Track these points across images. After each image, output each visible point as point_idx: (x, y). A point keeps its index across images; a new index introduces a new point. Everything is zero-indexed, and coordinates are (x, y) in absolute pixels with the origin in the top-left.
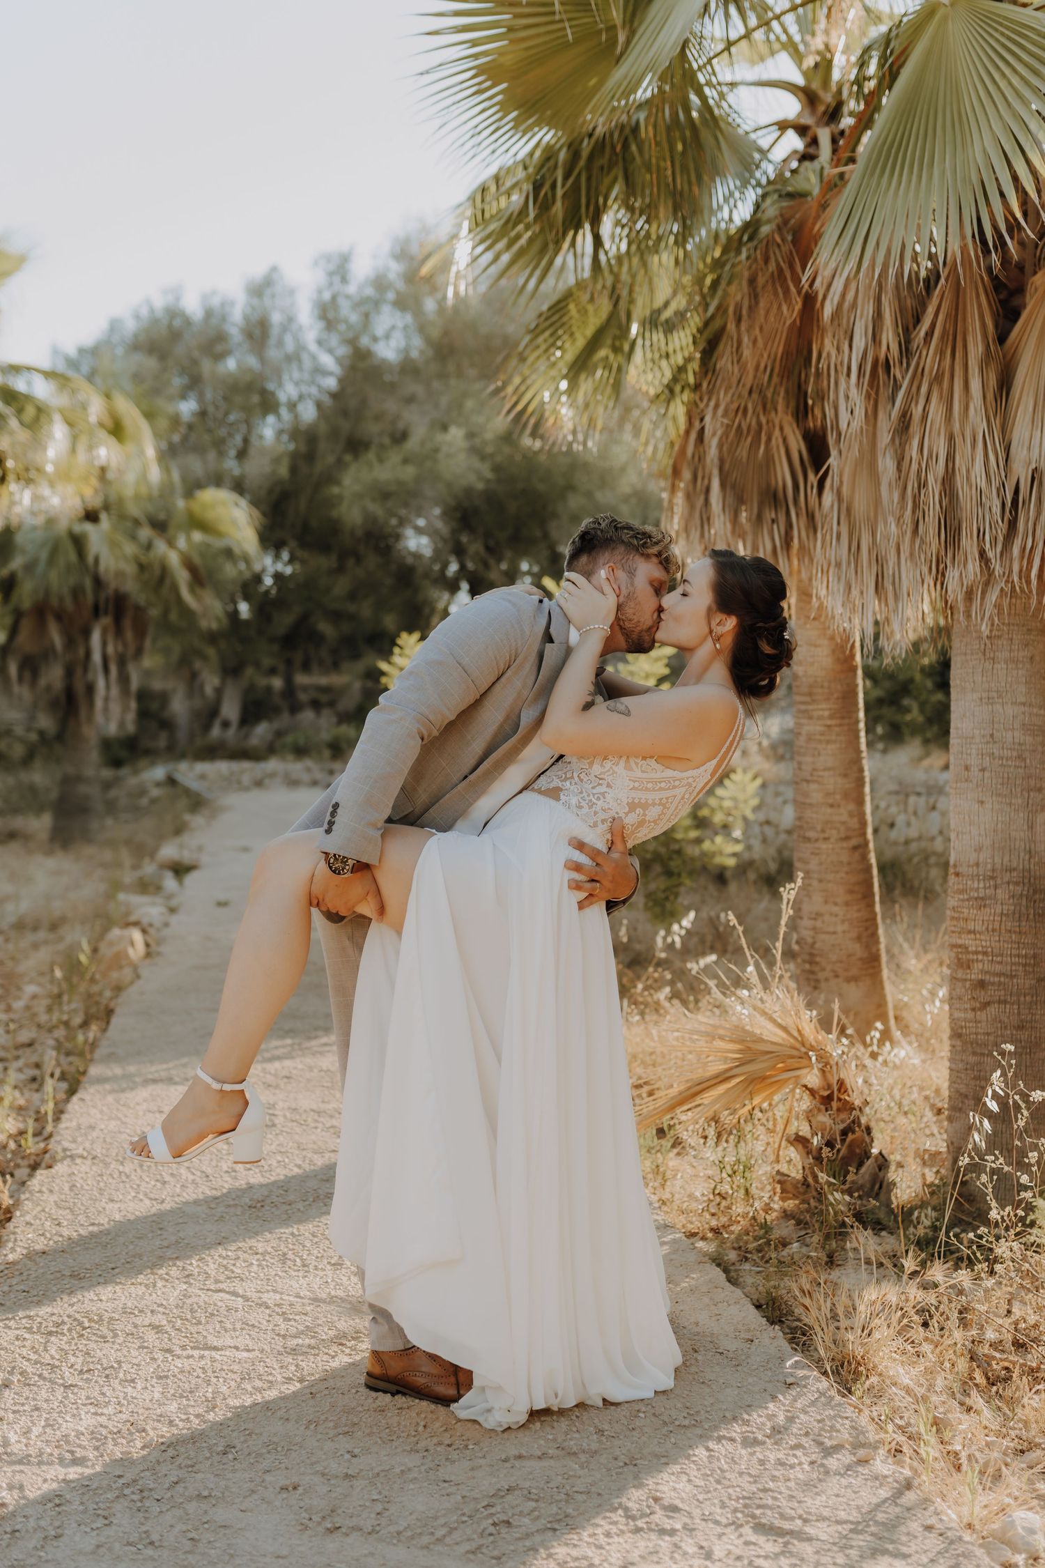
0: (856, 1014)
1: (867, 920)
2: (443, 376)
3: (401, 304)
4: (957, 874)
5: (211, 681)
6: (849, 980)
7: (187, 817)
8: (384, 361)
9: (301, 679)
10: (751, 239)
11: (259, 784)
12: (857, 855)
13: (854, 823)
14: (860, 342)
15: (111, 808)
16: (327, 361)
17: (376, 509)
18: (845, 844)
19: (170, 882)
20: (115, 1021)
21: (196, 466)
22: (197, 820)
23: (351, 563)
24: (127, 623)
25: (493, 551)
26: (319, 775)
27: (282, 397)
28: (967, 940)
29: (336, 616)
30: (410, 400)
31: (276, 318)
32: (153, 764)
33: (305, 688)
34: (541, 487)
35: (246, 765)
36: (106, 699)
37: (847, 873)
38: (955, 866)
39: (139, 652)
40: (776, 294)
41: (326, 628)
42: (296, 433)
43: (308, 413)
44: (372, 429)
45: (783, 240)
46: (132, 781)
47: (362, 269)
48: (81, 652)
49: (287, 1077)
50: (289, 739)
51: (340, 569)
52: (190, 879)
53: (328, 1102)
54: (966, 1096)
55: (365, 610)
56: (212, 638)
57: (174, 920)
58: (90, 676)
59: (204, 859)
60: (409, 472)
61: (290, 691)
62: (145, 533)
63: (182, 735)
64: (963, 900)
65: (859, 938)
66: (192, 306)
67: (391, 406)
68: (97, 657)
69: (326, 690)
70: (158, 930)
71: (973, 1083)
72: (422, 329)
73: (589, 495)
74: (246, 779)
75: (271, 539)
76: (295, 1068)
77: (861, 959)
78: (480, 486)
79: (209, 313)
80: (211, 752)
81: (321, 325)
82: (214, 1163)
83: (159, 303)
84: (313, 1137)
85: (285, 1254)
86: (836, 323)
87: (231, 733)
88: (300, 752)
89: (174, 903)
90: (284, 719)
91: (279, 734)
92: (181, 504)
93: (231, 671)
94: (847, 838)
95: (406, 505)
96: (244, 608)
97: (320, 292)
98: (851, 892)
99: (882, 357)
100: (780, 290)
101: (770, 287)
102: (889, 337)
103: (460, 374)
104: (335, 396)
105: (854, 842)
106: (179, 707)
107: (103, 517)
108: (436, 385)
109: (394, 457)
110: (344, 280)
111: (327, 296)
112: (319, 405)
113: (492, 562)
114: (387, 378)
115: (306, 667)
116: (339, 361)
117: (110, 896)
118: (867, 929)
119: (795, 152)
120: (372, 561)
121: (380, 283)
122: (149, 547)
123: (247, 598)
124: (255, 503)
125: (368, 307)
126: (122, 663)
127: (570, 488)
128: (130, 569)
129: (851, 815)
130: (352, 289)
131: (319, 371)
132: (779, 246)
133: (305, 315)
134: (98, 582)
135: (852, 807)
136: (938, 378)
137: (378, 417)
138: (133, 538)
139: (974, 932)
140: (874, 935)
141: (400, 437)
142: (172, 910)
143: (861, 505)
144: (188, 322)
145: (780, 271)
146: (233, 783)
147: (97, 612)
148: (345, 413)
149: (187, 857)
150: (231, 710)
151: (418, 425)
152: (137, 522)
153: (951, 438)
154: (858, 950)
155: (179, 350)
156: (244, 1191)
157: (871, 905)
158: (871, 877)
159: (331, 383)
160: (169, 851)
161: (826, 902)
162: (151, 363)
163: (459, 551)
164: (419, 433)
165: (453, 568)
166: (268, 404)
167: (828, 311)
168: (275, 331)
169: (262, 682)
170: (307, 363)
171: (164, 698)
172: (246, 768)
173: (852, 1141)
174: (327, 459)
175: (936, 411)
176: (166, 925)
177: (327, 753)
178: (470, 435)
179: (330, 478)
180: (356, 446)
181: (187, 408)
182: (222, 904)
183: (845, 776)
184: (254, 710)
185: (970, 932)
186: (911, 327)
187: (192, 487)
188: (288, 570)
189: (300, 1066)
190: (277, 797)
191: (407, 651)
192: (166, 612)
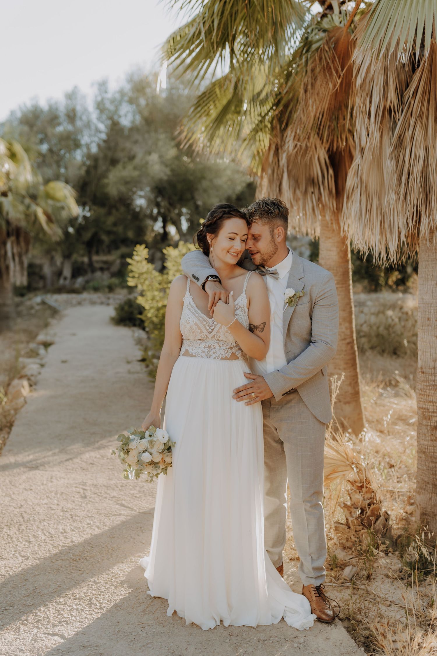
0: (349, 418)
1: (354, 376)
2: (148, 132)
3: (131, 101)
4: (423, 372)
5: (59, 259)
6: (345, 403)
7: (50, 320)
8: (125, 126)
9: (95, 258)
10: (307, 51)
11: (79, 303)
12: (349, 347)
13: (348, 332)
14: (376, 99)
15: (19, 314)
16: (102, 127)
17: (123, 189)
18: (344, 342)
19: (42, 351)
20: (14, 429)
21: (49, 172)
22: (53, 322)
23: (114, 211)
24: (22, 239)
25: (172, 205)
26: (104, 300)
27: (83, 142)
28: (429, 406)
29: (109, 233)
30: (136, 142)
31: (79, 108)
32: (36, 295)
33: (97, 262)
34: (191, 178)
35: (74, 296)
36: (15, 271)
37: (345, 355)
38: (421, 368)
39: (27, 251)
40: (325, 76)
41: (105, 238)
42: (89, 156)
43: (94, 149)
44: (120, 155)
45: (329, 48)
46: (28, 303)
47: (114, 87)
48: (3, 252)
49: (92, 464)
50: (91, 284)
51: (109, 213)
52: (51, 349)
53: (112, 480)
54: (428, 483)
55: (120, 229)
56: (58, 243)
57: (43, 371)
58: (7, 262)
59: (56, 339)
60: (136, 173)
61: (91, 264)
62: (27, 201)
63: (49, 281)
64: (426, 386)
65: (350, 384)
66: (43, 104)
67: (128, 145)
68: (9, 254)
69: (106, 262)
70: (36, 376)
71: (432, 476)
72: (140, 112)
73: (211, 181)
74: (74, 302)
75: (81, 202)
76: (96, 457)
77: (351, 394)
78: (165, 178)
79: (51, 107)
80: (60, 290)
81: (98, 111)
82: (55, 526)
83: (29, 104)
84: (105, 505)
85: (91, 599)
86: (362, 88)
87: (68, 282)
88: (96, 289)
89: (43, 362)
90: (89, 276)
91: (87, 282)
92: (42, 188)
93: (67, 256)
94: (345, 339)
95: (136, 186)
96: (71, 230)
97: (96, 97)
98: (346, 363)
99: (388, 106)
100: (328, 75)
101: (322, 73)
102: (392, 95)
103: (156, 131)
104: (105, 141)
105: (348, 341)
106: (47, 270)
107: (10, 194)
108: (146, 136)
109: (130, 167)
110: (106, 92)
111: (99, 99)
112: (99, 146)
113: (172, 209)
114: (126, 132)
115: (97, 253)
116: (106, 127)
117: (17, 358)
118: (354, 380)
119: (319, 13)
120: (122, 209)
121: (122, 93)
122: (28, 207)
123: (72, 226)
124: (74, 187)
125: (117, 103)
126: (20, 256)
127: (203, 178)
128: (22, 217)
129: (347, 329)
130: (109, 96)
131: (98, 131)
132: (327, 51)
133: (91, 107)
134: (8, 223)
135: (347, 325)
136: (421, 116)
137: (123, 150)
138: (22, 202)
139: (433, 402)
140: (357, 383)
141: (132, 158)
142: (42, 366)
143: (373, 185)
144: (42, 111)
145: (328, 63)
146: (68, 303)
147: (8, 235)
148: (109, 148)
149: (49, 339)
150: (67, 272)
151: (139, 152)
152: (23, 197)
153: (427, 148)
154: (350, 390)
155: (39, 123)
156: (70, 548)
157: (355, 369)
158: (355, 356)
159: (104, 136)
160: (41, 337)
161: (335, 368)
162: (26, 128)
163: (158, 205)
164: (140, 155)
165: (155, 211)
166: (77, 145)
167: (359, 82)
168: (79, 114)
169: (80, 259)
170: (93, 127)
171: (41, 267)
172: (74, 297)
173: (373, 508)
174: (102, 167)
175: (419, 134)
176: (40, 373)
177: (107, 290)
178: (161, 157)
179: (104, 175)
180: (114, 162)
181: (44, 148)
182: (64, 362)
183: (344, 310)
184: (77, 271)
185: (430, 402)
186: (404, 89)
187: (47, 181)
188: (88, 214)
189: (98, 456)
190: (87, 310)
191: (139, 253)
192: (37, 234)
